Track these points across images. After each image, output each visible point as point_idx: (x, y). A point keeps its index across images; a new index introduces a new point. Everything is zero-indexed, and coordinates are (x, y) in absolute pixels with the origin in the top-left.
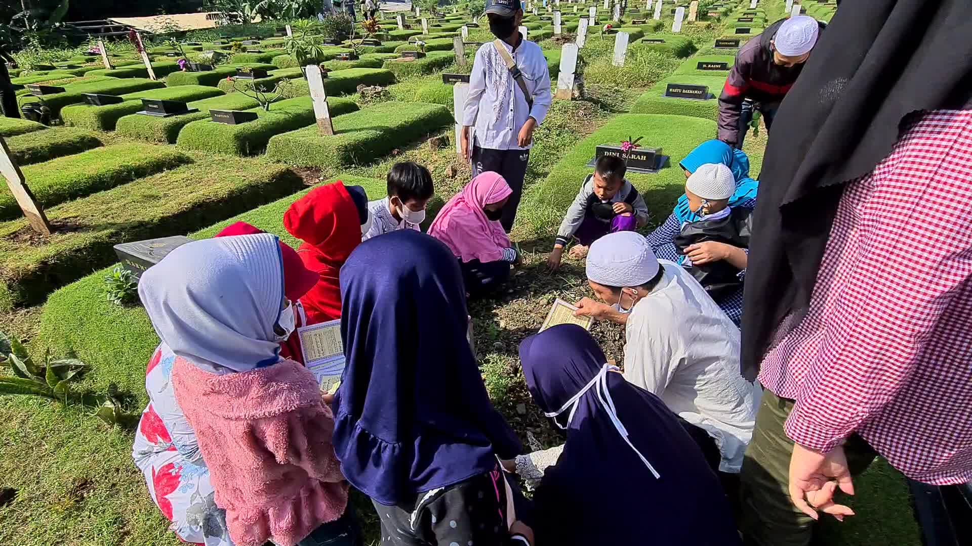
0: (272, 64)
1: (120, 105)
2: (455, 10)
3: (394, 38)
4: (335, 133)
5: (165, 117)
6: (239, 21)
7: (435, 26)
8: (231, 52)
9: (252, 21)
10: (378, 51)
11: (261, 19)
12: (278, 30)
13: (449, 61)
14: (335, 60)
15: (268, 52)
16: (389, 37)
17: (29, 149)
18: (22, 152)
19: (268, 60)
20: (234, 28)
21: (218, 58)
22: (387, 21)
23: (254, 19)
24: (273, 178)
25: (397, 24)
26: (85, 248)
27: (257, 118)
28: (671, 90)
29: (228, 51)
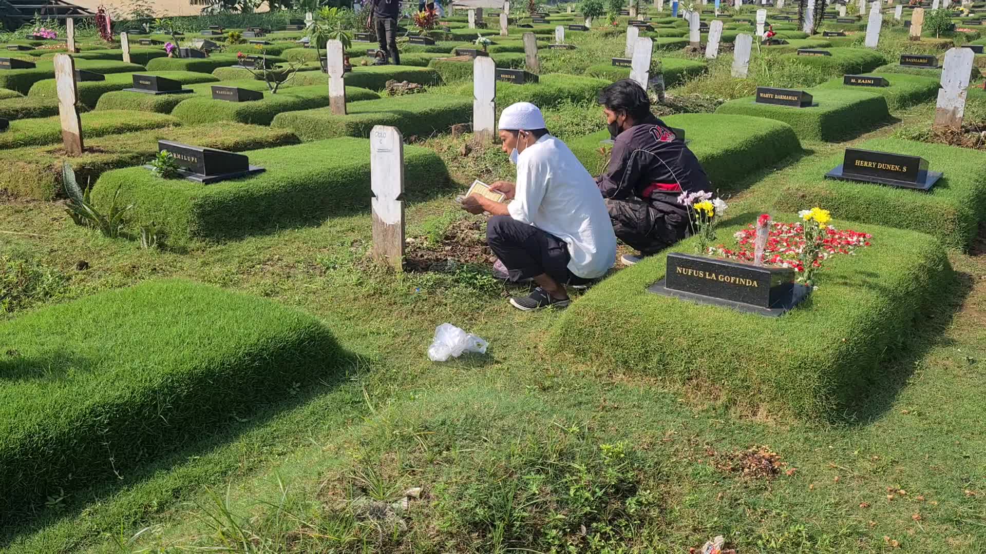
0: (281, 57)
1: (101, 83)
2: (569, 9)
3: (457, 38)
4: (346, 113)
5: (156, 94)
6: (236, 9)
7: (523, 26)
8: (225, 43)
9: (256, 10)
10: (429, 51)
11: (268, 9)
12: (292, 23)
13: (516, 63)
14: (365, 57)
15: (276, 45)
16: (451, 36)
17: (23, 109)
18: (17, 111)
19: (278, 52)
20: (230, 17)
21: (209, 47)
22: (455, 18)
23: (258, 6)
24: (277, 139)
25: (468, 22)
26: (111, 163)
27: (263, 98)
28: (761, 95)
29: (222, 43)
